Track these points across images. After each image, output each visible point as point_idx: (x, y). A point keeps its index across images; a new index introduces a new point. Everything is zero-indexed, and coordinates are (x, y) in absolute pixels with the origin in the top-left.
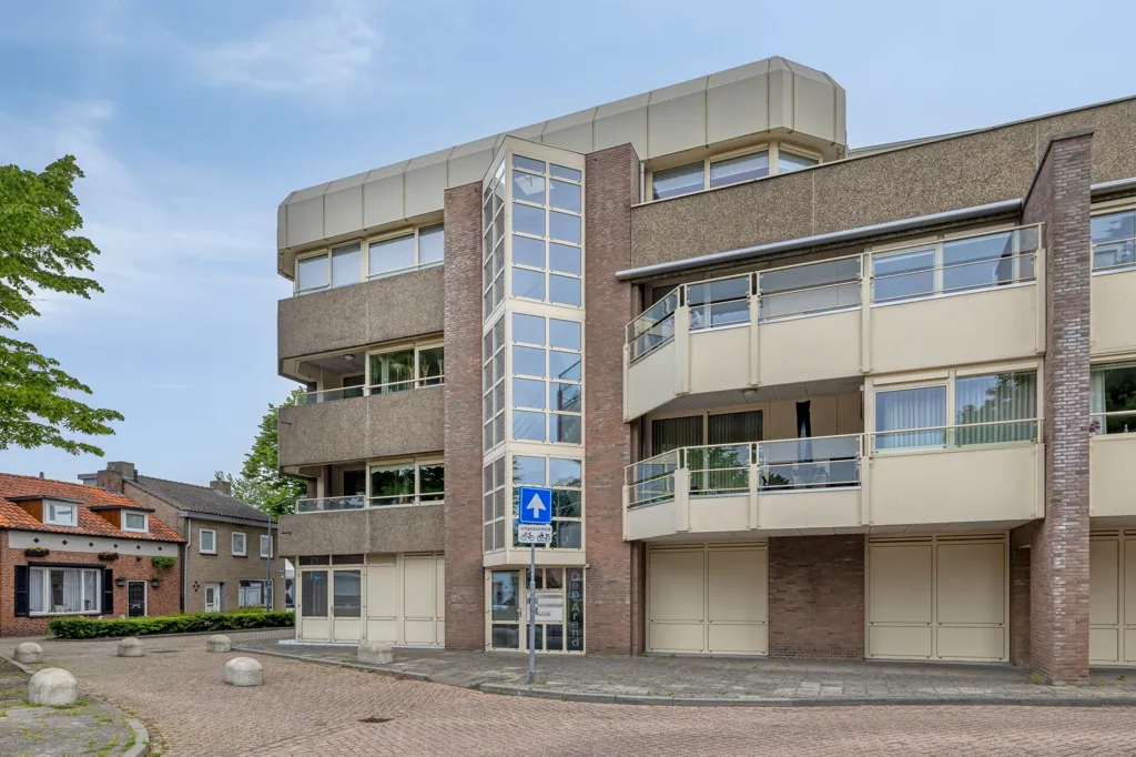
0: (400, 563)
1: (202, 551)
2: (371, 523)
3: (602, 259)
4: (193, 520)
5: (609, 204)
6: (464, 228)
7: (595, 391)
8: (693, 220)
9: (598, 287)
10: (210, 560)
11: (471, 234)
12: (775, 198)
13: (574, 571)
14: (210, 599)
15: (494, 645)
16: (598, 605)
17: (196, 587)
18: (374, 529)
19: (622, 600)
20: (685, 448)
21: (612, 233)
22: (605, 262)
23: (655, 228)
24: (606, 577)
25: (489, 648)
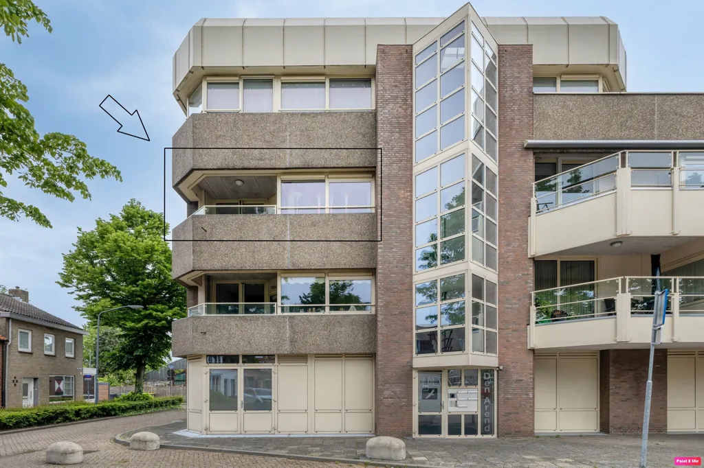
0: (311, 363)
1: (20, 349)
2: (292, 327)
3: (511, 129)
4: (15, 321)
5: (517, 87)
6: (395, 81)
7: (506, 231)
8: (577, 112)
9: (508, 150)
10: (27, 358)
11: (403, 87)
12: (632, 109)
13: (487, 371)
14: (25, 394)
15: (421, 432)
16: (508, 399)
17: (15, 382)
18: (294, 332)
19: (527, 395)
20: (627, 277)
21: (519, 110)
22: (514, 132)
23: (550, 113)
24: (515, 377)
25: (416, 435)
